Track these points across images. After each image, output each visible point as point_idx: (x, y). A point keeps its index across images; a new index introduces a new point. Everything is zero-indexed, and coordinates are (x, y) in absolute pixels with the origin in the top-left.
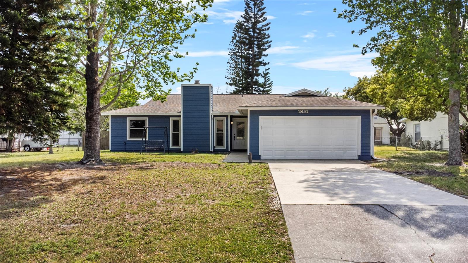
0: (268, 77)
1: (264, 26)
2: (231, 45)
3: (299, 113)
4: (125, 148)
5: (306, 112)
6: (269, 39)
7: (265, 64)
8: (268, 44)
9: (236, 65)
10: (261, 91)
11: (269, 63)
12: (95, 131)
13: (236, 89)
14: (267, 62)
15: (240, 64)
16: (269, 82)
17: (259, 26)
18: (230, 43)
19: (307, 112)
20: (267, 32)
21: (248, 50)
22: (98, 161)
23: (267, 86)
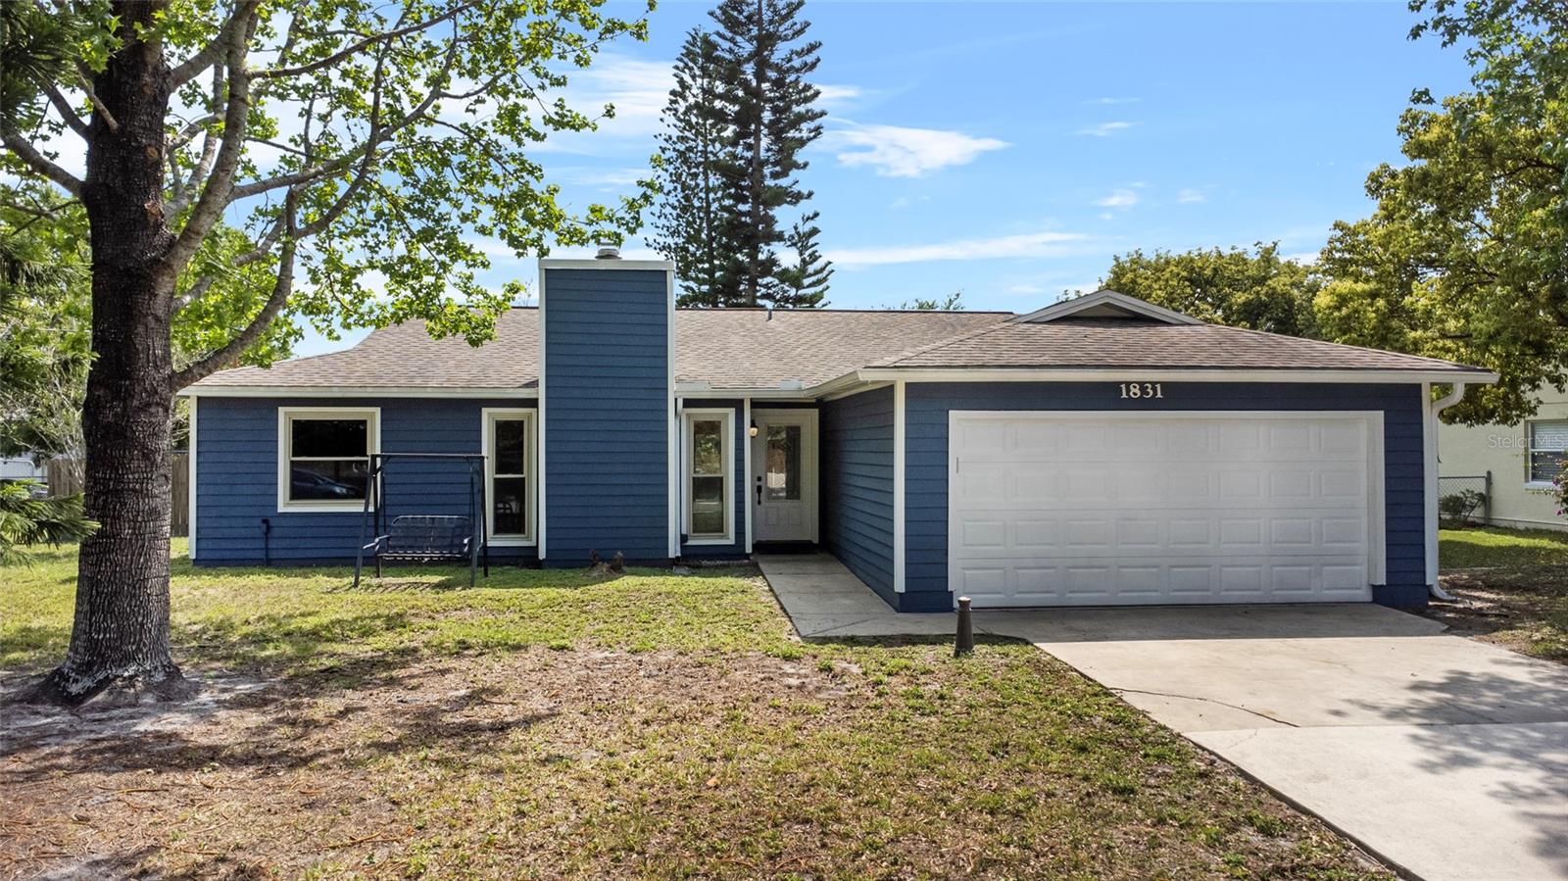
0: (813, 246)
1: (799, 54)
2: (666, 122)
3: (1124, 395)
4: (267, 549)
5: (1155, 393)
6: (815, 106)
7: (798, 197)
8: (812, 125)
9: (687, 198)
10: (787, 299)
11: (810, 195)
12: (144, 505)
13: (687, 288)
14: (805, 192)
15: (703, 195)
16: (818, 265)
17: (780, 52)
18: (662, 115)
19: (1159, 395)
20: (805, 79)
21: (735, 144)
22: (159, 677)
23: (806, 282)
